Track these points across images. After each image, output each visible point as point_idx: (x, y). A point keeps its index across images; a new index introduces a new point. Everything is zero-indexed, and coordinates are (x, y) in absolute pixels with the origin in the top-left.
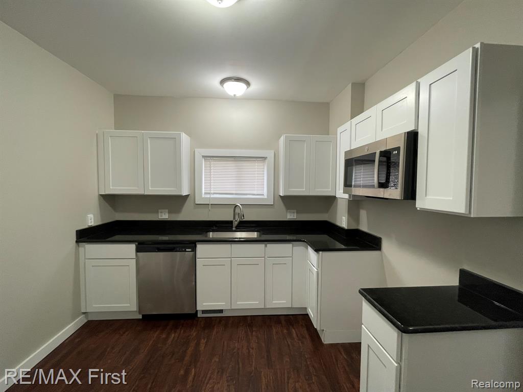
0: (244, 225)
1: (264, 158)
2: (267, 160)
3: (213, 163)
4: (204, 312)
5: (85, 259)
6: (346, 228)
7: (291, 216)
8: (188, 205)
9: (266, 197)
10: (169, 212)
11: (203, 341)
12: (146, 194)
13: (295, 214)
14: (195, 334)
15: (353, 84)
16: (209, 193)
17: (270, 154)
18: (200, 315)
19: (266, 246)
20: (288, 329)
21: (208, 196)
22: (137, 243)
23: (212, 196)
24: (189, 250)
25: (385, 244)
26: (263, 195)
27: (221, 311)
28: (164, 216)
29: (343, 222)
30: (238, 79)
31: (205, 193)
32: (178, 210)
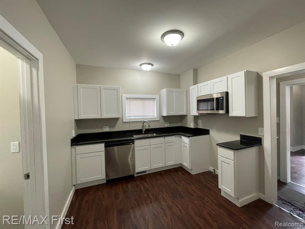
0: (148, 131)
1: (154, 99)
2: (155, 100)
3: (131, 101)
4: (138, 173)
5: (76, 154)
6: (193, 128)
7: (167, 125)
8: (119, 123)
9: (156, 117)
10: (109, 127)
11: (145, 184)
12: (102, 118)
13: (169, 124)
14: (139, 182)
15: (193, 69)
16: (130, 116)
17: (157, 97)
18: (135, 175)
19: (164, 138)
20: (177, 173)
21: (129, 118)
22: (104, 143)
23: (131, 118)
24: (132, 143)
25: (211, 132)
26: (154, 116)
27: (145, 172)
28: (107, 129)
29: (191, 125)
30: (149, 64)
31: (128, 116)
32: (114, 126)
